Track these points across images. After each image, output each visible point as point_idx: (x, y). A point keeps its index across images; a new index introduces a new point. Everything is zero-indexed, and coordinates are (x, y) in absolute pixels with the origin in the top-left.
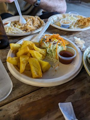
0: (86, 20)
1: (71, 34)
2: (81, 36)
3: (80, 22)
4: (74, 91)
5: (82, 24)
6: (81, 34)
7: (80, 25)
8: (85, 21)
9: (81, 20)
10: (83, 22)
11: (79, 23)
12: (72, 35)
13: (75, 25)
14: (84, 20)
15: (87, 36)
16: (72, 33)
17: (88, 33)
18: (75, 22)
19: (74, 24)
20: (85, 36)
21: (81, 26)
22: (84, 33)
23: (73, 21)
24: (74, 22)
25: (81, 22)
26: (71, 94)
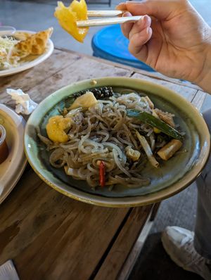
0: (34, 42)
1: (7, 83)
2: (32, 80)
3: (23, 48)
4: (18, 226)
5: (30, 51)
6: (32, 76)
7: (26, 54)
8: (32, 44)
9: (24, 44)
10: (29, 47)
11: (23, 51)
12: (9, 86)
13: (13, 57)
14: (29, 42)
15: (47, 76)
16: (8, 80)
17: (46, 69)
18: (10, 52)
19: (8, 57)
20: (41, 78)
21: (27, 56)
22: (38, 73)
23: (4, 50)
24: (7, 50)
25: (25, 47)
26: (12, 238)
